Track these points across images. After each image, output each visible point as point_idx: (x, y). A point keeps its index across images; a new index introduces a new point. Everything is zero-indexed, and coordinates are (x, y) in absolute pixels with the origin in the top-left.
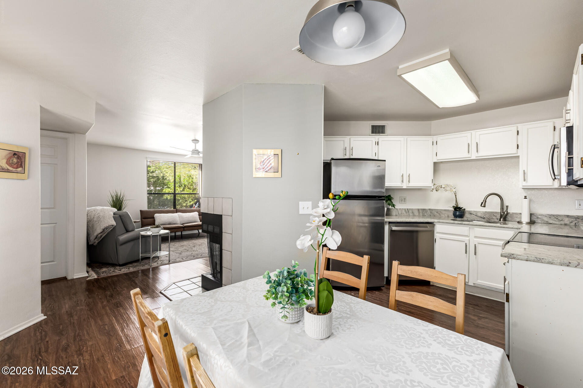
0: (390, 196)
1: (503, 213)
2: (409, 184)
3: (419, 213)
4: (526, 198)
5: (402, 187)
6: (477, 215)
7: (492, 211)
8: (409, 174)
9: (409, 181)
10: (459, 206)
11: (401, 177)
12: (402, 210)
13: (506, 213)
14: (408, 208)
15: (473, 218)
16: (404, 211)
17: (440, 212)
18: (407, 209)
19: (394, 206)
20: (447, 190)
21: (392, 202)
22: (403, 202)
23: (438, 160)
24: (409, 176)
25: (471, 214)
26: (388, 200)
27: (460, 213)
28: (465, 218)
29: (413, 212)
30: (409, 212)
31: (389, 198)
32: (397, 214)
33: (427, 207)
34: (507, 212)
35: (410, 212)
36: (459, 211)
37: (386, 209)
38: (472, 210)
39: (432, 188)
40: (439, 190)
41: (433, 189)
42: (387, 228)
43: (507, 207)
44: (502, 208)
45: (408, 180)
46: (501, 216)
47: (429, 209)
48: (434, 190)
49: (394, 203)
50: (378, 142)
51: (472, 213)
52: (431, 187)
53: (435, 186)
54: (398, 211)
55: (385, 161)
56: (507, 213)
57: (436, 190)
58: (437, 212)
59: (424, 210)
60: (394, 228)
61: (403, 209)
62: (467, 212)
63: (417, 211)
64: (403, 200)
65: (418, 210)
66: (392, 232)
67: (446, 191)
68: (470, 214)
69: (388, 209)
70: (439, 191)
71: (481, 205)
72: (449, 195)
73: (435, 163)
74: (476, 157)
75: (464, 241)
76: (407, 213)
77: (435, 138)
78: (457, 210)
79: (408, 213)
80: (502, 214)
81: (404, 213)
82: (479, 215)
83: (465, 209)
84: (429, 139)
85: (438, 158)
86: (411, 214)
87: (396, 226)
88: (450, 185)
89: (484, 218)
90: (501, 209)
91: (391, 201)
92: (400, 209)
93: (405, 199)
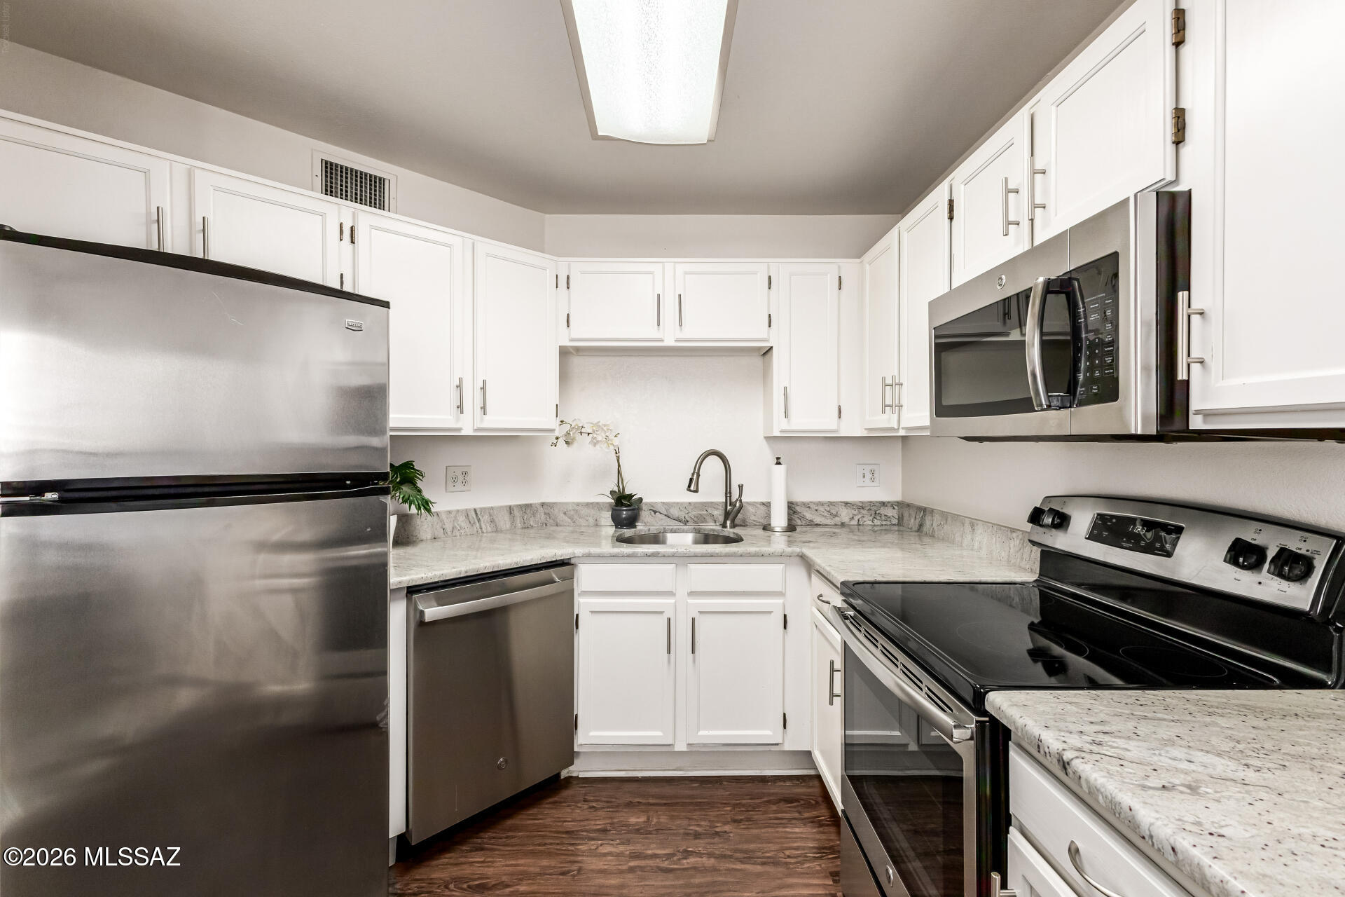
0: (408, 465)
1: (730, 505)
2: (482, 420)
3: (513, 518)
4: (779, 463)
5: (459, 430)
6: (670, 515)
7: (705, 501)
8: (484, 382)
9: (484, 408)
10: (627, 492)
11: (456, 393)
12: (455, 517)
13: (738, 504)
14: (478, 505)
15: (660, 523)
16: (461, 518)
17: (572, 513)
18: (475, 510)
19: (426, 505)
20: (598, 441)
21: (420, 491)
22: (459, 486)
23: (572, 340)
24: (484, 388)
25: (655, 512)
26: (401, 483)
27: (630, 513)
28: (641, 527)
29: (492, 521)
30: (479, 521)
31: (406, 475)
32: (440, 533)
33: (534, 500)
34: (741, 501)
35: (485, 518)
36: (629, 506)
37: (393, 521)
38: (656, 501)
39: (557, 434)
40: (574, 439)
41: (557, 438)
42: (397, 615)
43: (741, 487)
44: (728, 492)
45: (479, 404)
46: (727, 514)
47: (543, 504)
48: (561, 442)
49: (427, 494)
50: (352, 229)
51: (658, 508)
52: (552, 431)
53: (566, 428)
54: (442, 521)
55: (386, 305)
56: (740, 505)
57: (567, 443)
58: (565, 513)
59: (528, 506)
60: (433, 612)
61: (458, 511)
62: (644, 507)
63: (507, 517)
64: (458, 479)
65: (510, 509)
66: (422, 629)
67: (595, 445)
68: (653, 513)
69: (404, 519)
70: (575, 445)
71: (689, 486)
72: (603, 455)
73: (564, 353)
74: (677, 341)
75: (662, 613)
76: (472, 524)
77: (563, 266)
78: (622, 505)
79: (478, 525)
80: (729, 508)
81: (463, 525)
82: (675, 512)
83: (641, 500)
84: (546, 265)
85: (574, 335)
86: (487, 527)
87: (441, 603)
88: (605, 425)
89: (686, 523)
90: (726, 494)
91: (414, 484)
92: (450, 512)
93: (465, 474)
